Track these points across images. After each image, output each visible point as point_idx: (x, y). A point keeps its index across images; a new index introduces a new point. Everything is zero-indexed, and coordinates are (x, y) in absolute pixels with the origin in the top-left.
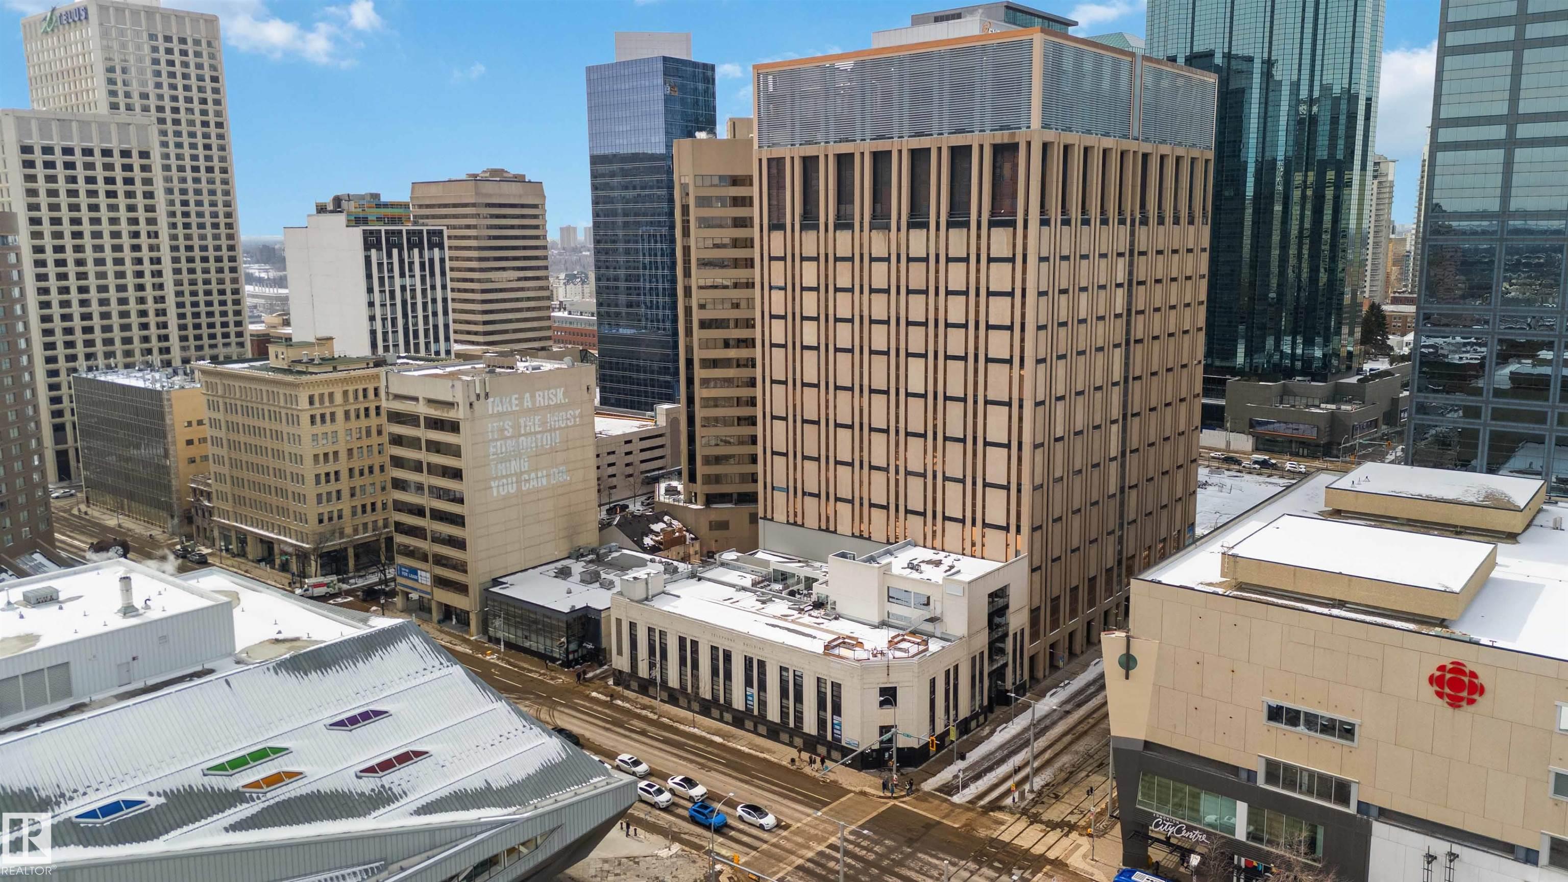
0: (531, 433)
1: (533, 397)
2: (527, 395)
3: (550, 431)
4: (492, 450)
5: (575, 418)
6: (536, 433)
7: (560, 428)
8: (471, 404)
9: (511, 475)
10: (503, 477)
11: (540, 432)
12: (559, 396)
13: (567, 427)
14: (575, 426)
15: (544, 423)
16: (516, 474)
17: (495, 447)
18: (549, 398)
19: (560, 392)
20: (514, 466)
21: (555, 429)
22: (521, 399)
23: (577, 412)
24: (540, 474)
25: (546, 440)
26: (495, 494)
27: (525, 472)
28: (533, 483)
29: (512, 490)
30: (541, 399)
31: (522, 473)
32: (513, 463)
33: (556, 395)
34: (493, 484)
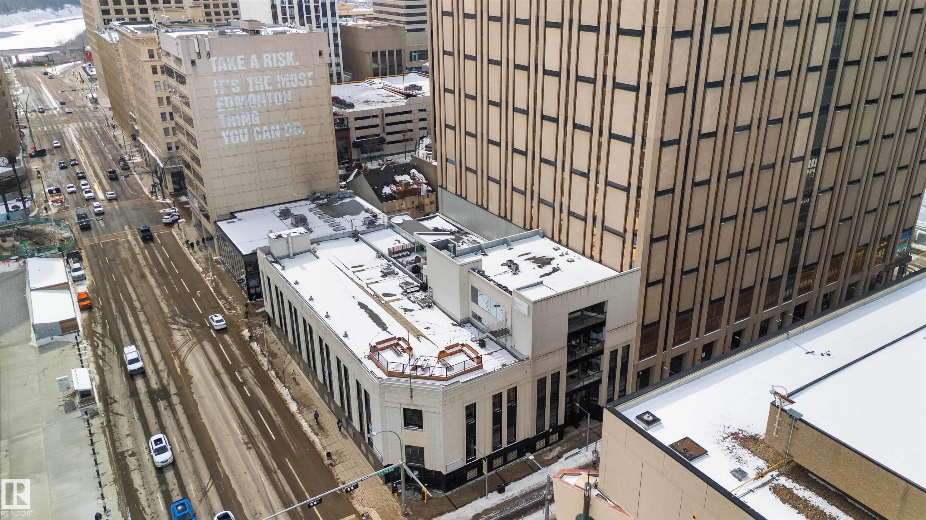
0: (260, 92)
1: (260, 58)
2: (254, 56)
3: (281, 90)
4: (219, 104)
5: (307, 79)
6: (265, 91)
7: (291, 88)
8: (193, 62)
9: (242, 127)
10: (233, 128)
11: (269, 91)
12: (289, 59)
13: (300, 87)
14: (307, 87)
15: (273, 83)
16: (247, 126)
17: (223, 101)
18: (278, 60)
19: (290, 56)
20: (245, 119)
21: (286, 89)
22: (247, 60)
23: (310, 74)
24: (272, 128)
25: (278, 98)
26: (226, 142)
27: (257, 125)
28: (266, 136)
29: (245, 140)
30: (268, 60)
31: (253, 126)
32: (243, 116)
33: (285, 58)
34: (223, 134)
